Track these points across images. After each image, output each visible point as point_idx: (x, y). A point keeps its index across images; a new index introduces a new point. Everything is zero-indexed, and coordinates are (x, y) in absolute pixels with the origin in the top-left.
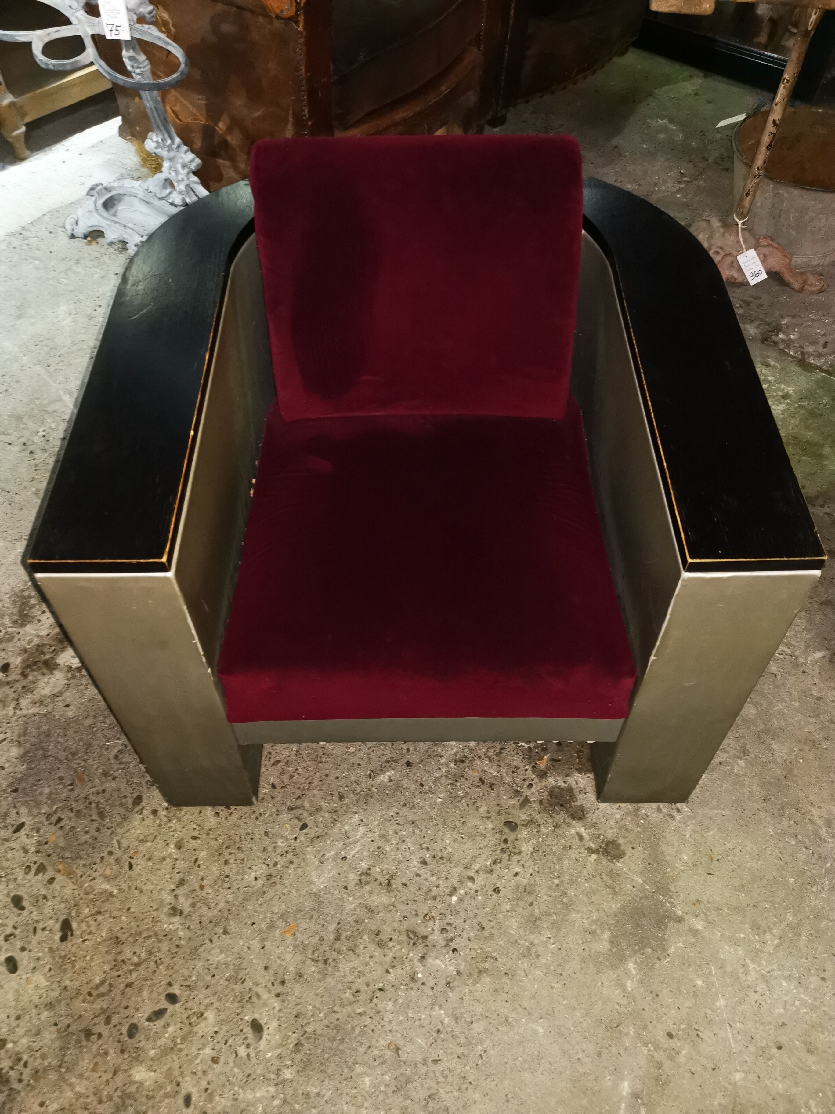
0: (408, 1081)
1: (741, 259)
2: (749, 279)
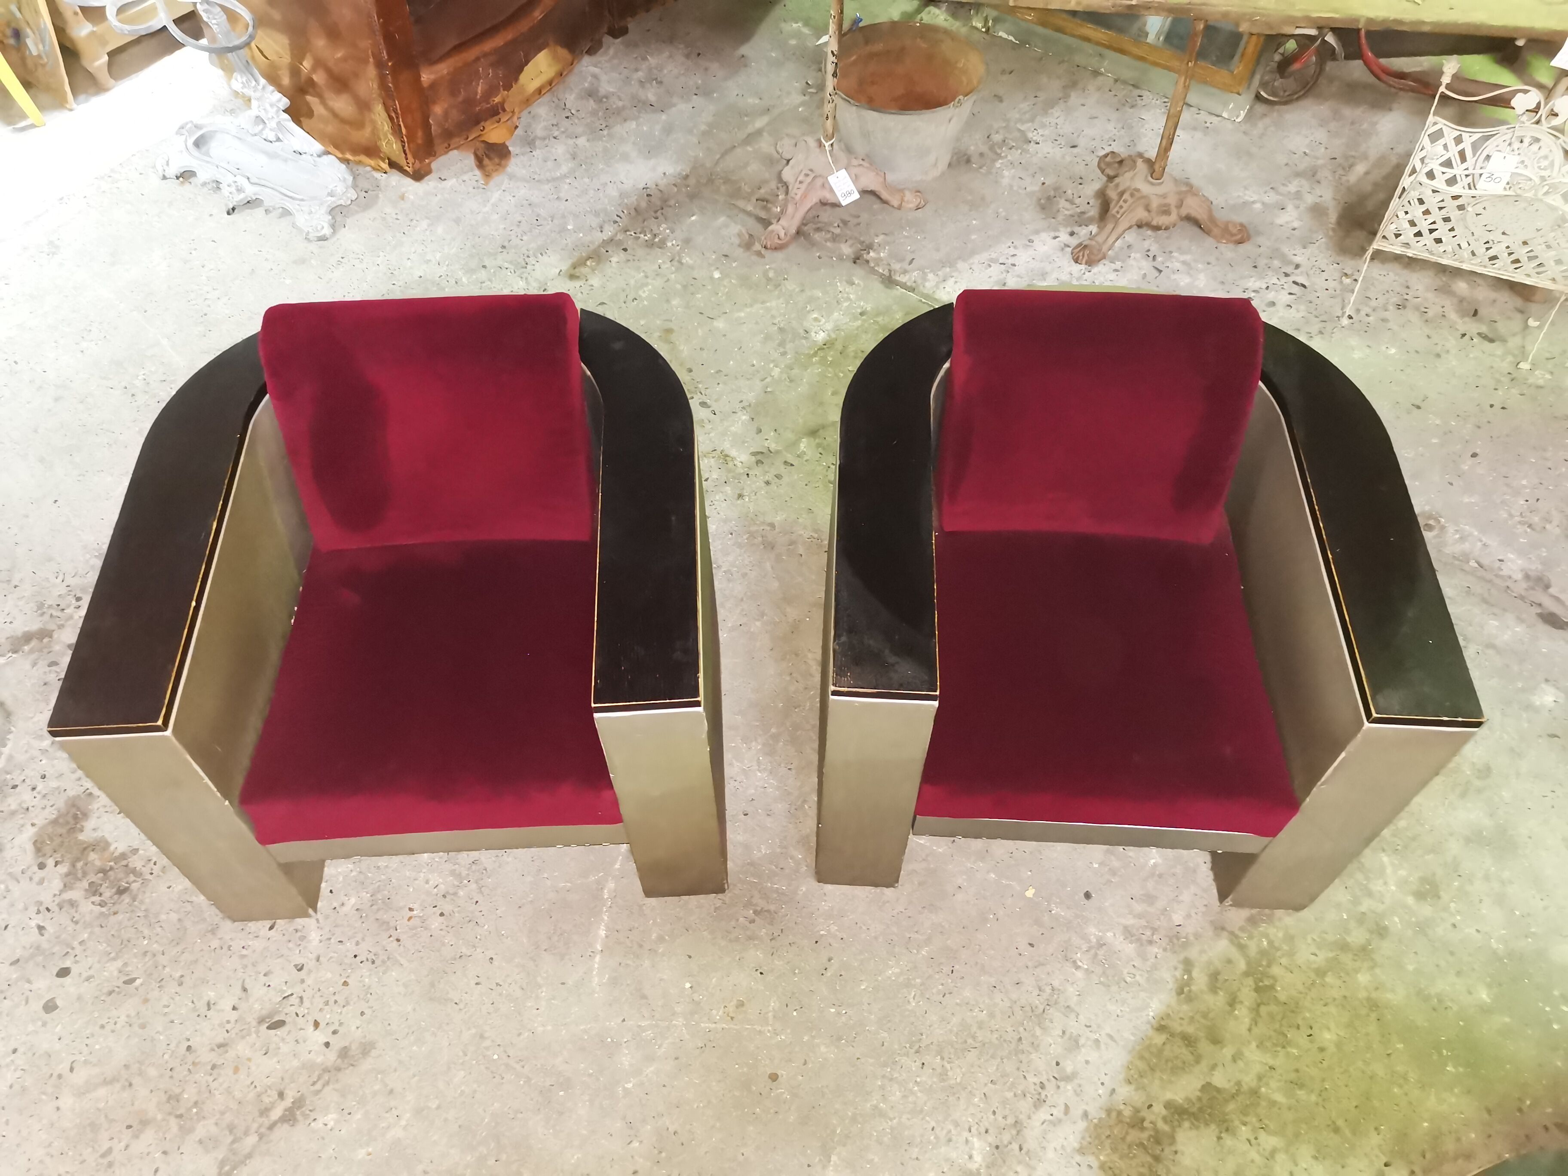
1: (832, 179)
2: (841, 199)
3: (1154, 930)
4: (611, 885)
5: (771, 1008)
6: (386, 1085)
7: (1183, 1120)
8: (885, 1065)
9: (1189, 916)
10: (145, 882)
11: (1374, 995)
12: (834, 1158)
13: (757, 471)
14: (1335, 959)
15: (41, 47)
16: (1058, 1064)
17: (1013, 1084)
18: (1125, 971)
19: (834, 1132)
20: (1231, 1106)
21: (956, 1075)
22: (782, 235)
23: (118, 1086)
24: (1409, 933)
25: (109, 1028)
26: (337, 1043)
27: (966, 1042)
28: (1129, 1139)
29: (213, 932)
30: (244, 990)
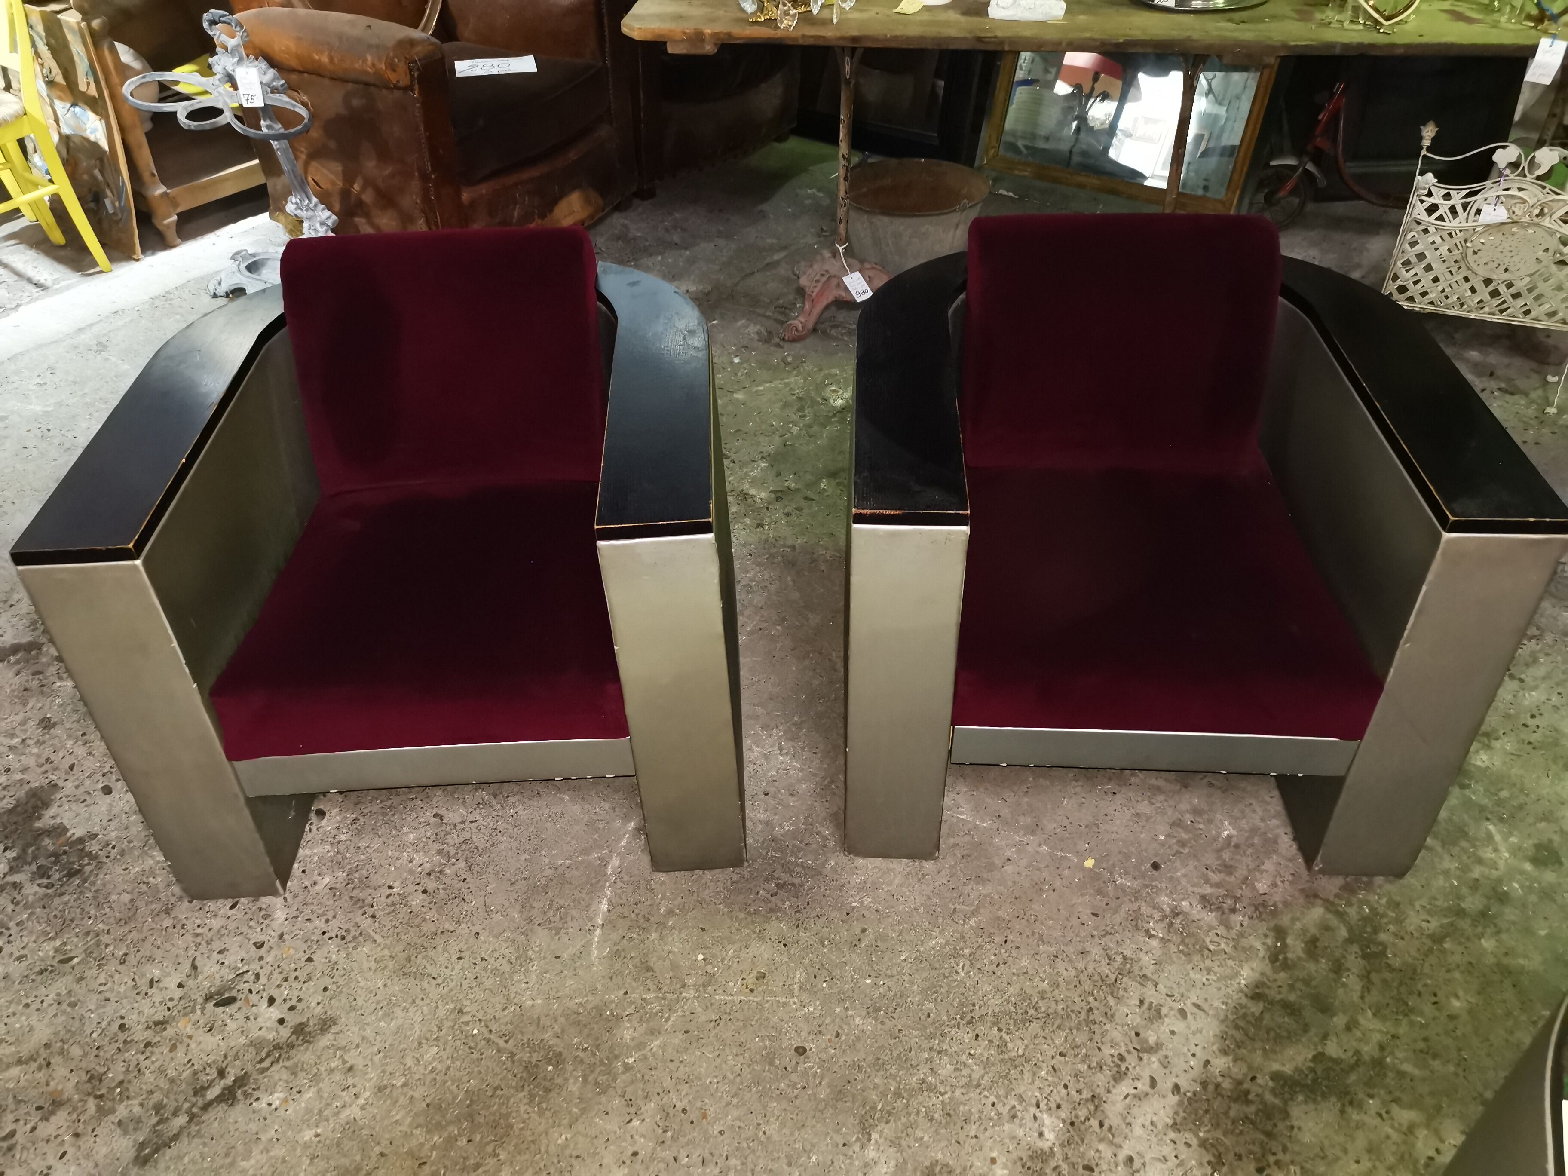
0: (447, 834)
1: (846, 280)
2: (856, 297)
3: (1237, 899)
4: (616, 861)
5: (796, 980)
6: (345, 1062)
7: (1296, 1092)
8: (932, 1037)
9: (1275, 885)
10: (100, 865)
11: (1505, 961)
12: (875, 1136)
13: (778, 505)
14: (1452, 924)
15: (117, 204)
16: (1137, 1034)
17: (1086, 1055)
18: (1208, 940)
19: (874, 1108)
20: (1353, 1077)
21: (1017, 1047)
22: (800, 328)
23: (34, 1065)
24: (1533, 898)
25: (34, 1007)
26: (293, 1020)
27: (1026, 1012)
28: (1232, 1113)
29: (167, 912)
30: (194, 967)
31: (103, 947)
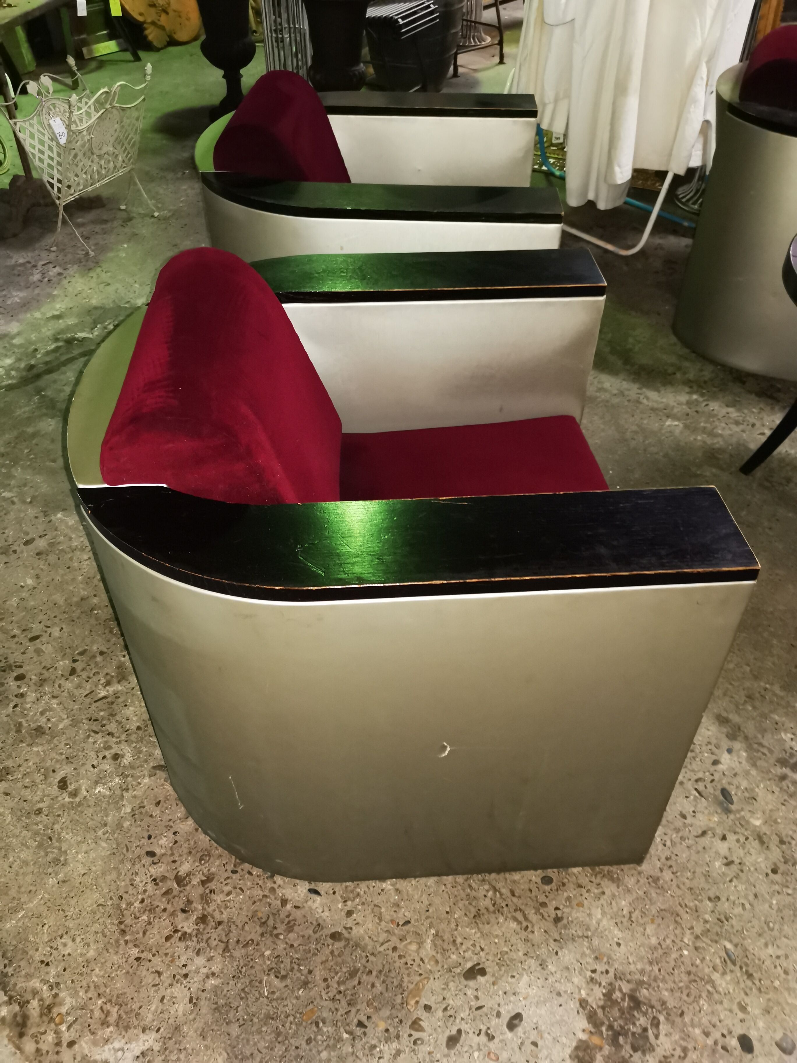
7: (630, 361)
10: (619, 976)
16: (615, 395)
17: (631, 410)
25: (785, 964)
28: (646, 377)
29: (656, 880)
30: (704, 833)
31: (708, 926)
